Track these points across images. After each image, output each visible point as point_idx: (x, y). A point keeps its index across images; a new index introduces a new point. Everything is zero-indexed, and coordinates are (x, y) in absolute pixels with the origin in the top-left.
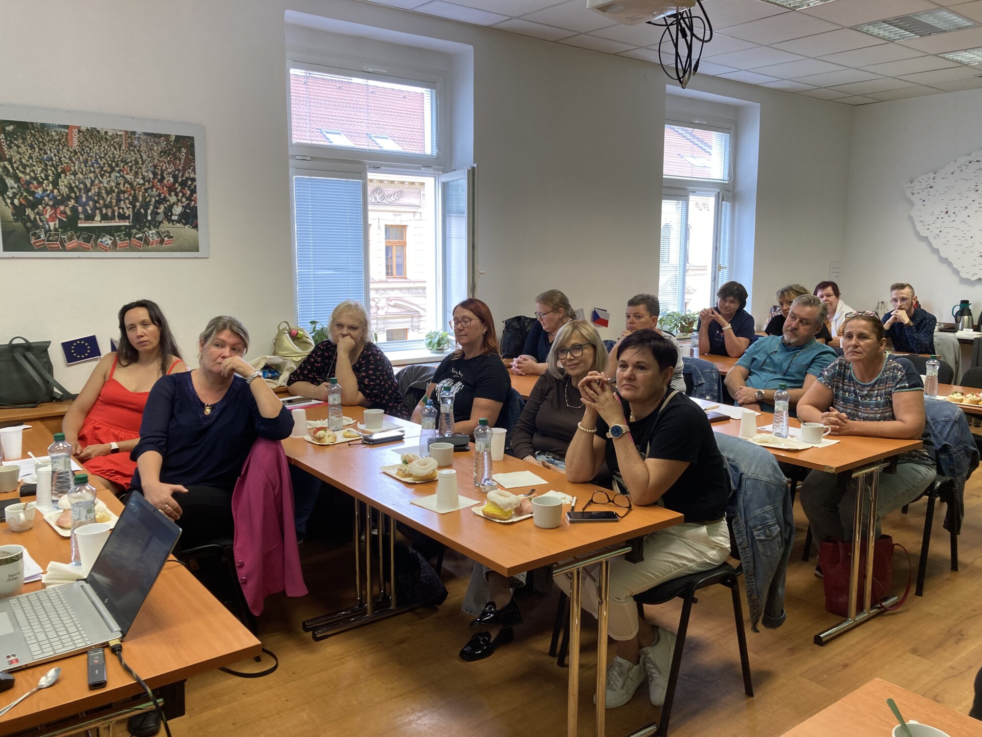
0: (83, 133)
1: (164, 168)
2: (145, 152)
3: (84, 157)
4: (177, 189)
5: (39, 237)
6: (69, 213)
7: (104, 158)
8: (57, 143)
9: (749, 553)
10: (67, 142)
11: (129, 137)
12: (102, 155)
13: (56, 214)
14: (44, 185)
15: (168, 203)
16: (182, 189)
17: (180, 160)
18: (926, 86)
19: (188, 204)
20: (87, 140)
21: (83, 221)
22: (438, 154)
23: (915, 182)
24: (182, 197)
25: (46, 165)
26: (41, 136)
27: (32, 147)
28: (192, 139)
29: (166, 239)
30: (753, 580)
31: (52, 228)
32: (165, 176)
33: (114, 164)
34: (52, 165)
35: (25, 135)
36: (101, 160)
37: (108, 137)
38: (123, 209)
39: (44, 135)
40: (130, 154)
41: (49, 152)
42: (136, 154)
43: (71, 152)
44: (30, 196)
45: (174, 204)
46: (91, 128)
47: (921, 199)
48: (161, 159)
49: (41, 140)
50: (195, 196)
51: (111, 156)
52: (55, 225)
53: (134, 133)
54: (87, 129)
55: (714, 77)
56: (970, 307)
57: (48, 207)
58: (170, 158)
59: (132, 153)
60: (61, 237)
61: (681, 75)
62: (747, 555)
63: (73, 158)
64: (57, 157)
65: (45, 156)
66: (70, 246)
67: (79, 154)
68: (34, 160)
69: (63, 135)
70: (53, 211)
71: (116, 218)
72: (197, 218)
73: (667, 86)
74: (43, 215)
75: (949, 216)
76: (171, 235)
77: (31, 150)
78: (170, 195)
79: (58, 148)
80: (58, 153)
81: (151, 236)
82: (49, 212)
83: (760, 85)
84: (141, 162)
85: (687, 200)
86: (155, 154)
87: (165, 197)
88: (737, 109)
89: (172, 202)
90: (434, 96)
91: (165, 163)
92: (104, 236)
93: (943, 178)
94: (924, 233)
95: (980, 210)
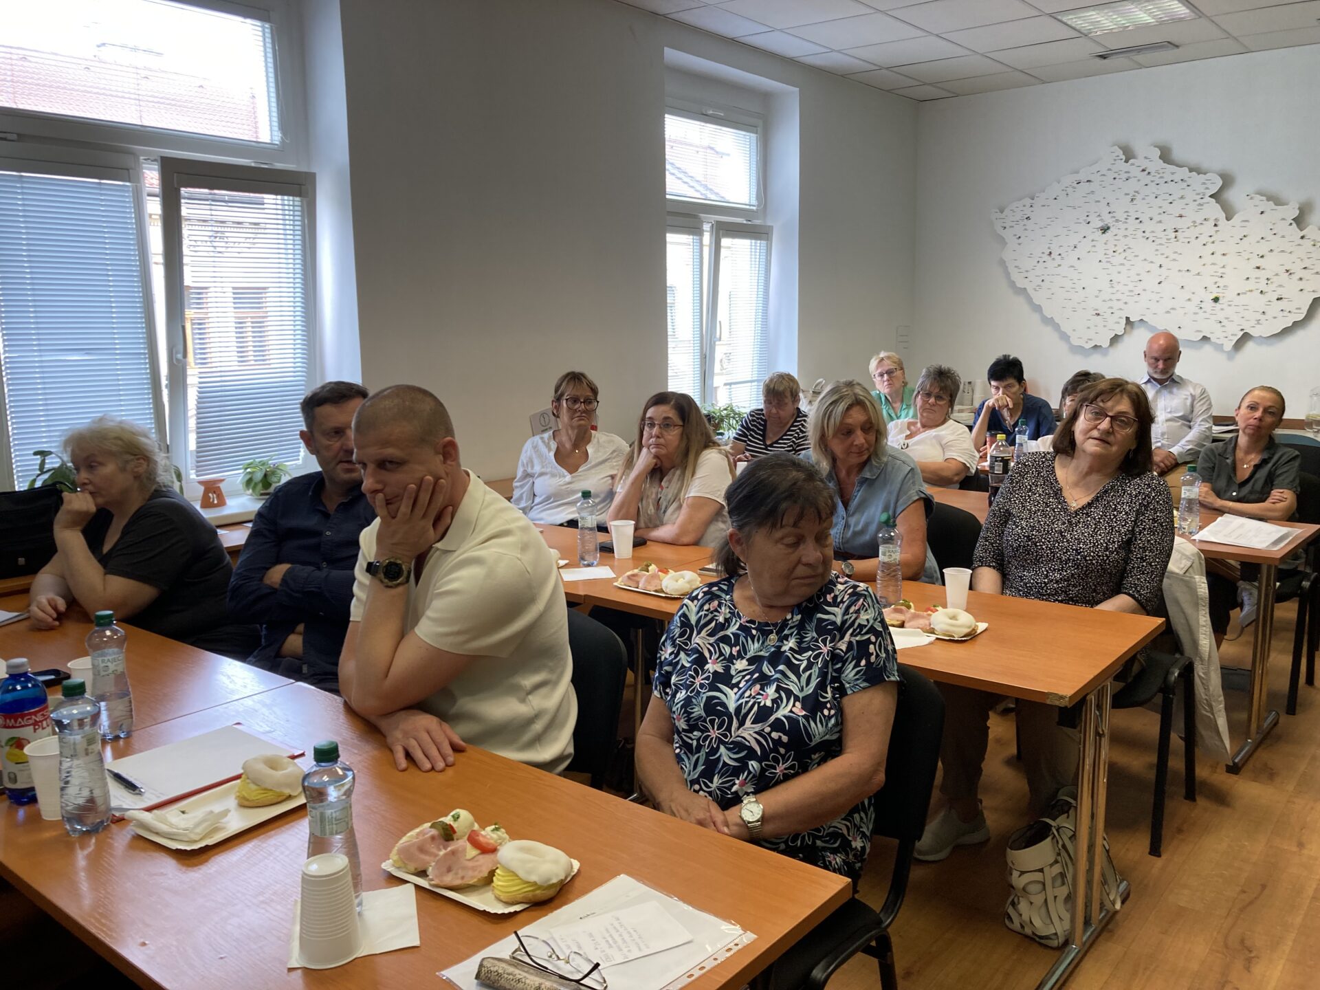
18: (1021, 71)
22: (283, 141)
23: (1007, 211)
47: (1015, 235)
55: (732, 41)
75: (1054, 259)
83: (798, 59)
85: (699, 234)
88: (766, 95)
93: (1044, 206)
94: (1021, 283)
95: (1094, 249)
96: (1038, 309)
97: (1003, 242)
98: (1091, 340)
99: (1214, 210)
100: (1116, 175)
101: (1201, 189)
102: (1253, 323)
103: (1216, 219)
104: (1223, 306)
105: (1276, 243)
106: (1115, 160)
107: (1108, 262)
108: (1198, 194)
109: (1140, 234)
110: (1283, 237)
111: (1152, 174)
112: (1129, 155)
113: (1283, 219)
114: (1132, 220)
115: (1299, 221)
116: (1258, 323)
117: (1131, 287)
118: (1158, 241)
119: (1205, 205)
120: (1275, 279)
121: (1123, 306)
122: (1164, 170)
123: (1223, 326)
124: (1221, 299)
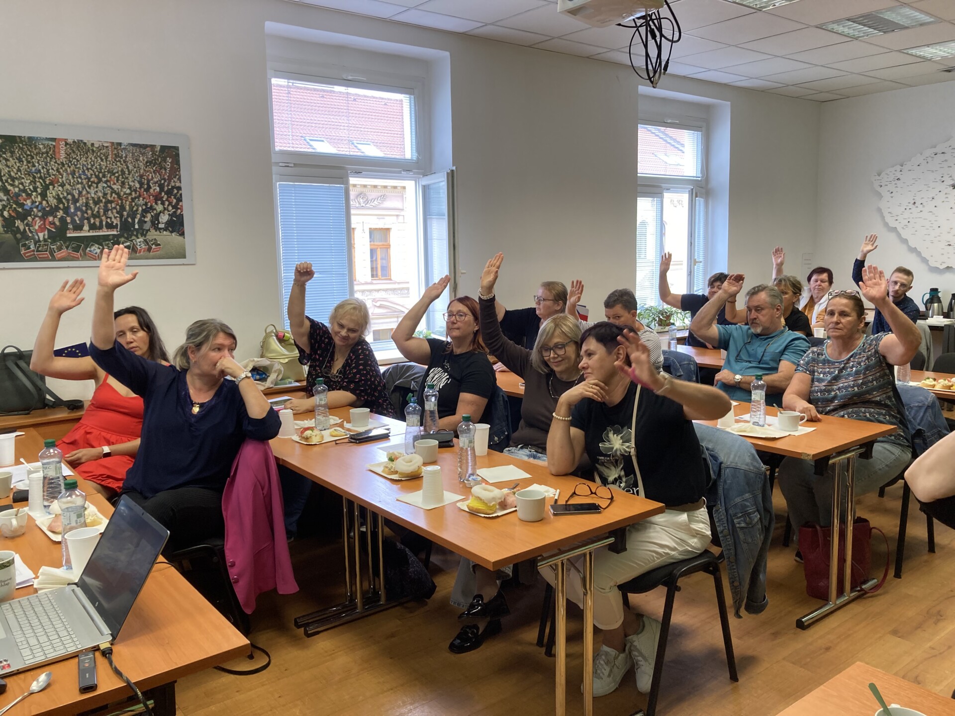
0: (70, 145)
1: (150, 177)
2: (132, 163)
3: (72, 168)
4: (163, 197)
5: (29, 248)
6: (58, 223)
7: (91, 169)
8: (44, 155)
9: (730, 541)
10: (54, 155)
11: (115, 148)
12: (89, 166)
13: (45, 225)
14: (33, 197)
15: (155, 212)
16: (168, 197)
17: (165, 169)
18: (891, 81)
19: (175, 212)
20: (74, 152)
21: (72, 231)
22: (418, 158)
23: (883, 174)
24: (168, 205)
25: (34, 177)
26: (29, 150)
27: (20, 161)
28: (177, 148)
29: (154, 247)
30: (735, 567)
31: (41, 239)
32: (152, 185)
33: (101, 175)
34: (41, 178)
35: (14, 148)
36: (88, 171)
37: (95, 149)
38: (111, 218)
39: (32, 148)
40: (116, 165)
41: (37, 165)
42: (122, 165)
43: (58, 164)
44: (19, 208)
45: (160, 212)
46: (78, 140)
47: (889, 191)
48: (147, 169)
49: (28, 153)
50: (180, 204)
51: (98, 167)
52: (44, 235)
53: (120, 144)
54: (74, 142)
55: (685, 77)
56: (940, 295)
57: (37, 218)
58: (156, 168)
59: (118, 163)
60: (50, 247)
61: (651, 75)
62: (728, 543)
63: (61, 170)
64: (45, 170)
65: (34, 169)
66: (59, 256)
67: (66, 166)
68: (23, 173)
69: (50, 148)
70: (42, 222)
71: (104, 227)
72: (183, 226)
73: (640, 87)
74: (32, 226)
75: (917, 207)
76: (159, 242)
77: (20, 162)
78: (156, 204)
79: (45, 160)
80: (46, 165)
81: (139, 244)
82: (38, 223)
83: (731, 84)
84: (127, 173)
85: (662, 197)
86: (141, 164)
87: (151, 206)
88: (707, 108)
89: (159, 210)
90: (413, 102)
91: (151, 173)
92: (92, 245)
93: (910, 170)
94: (892, 224)
95: (947, 200)
96: (905, 241)
97: (880, 196)
98: (944, 263)
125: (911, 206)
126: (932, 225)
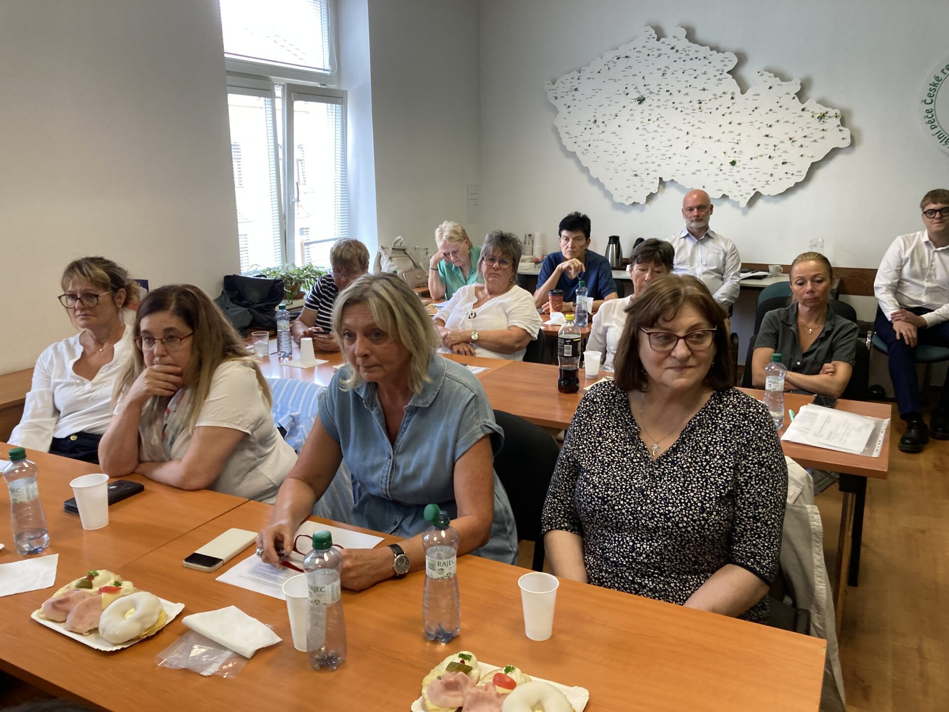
23: (558, 83)
47: (565, 105)
75: (598, 126)
93: (588, 78)
94: (571, 148)
95: (632, 118)
96: (585, 170)
97: (555, 111)
98: (630, 197)
99: (731, 84)
100: (650, 52)
101: (720, 66)
102: (764, 183)
103: (733, 93)
104: (738, 169)
105: (781, 114)
106: (649, 38)
107: (643, 129)
108: (718, 70)
109: (670, 104)
110: (787, 109)
111: (680, 52)
112: (660, 34)
113: (788, 93)
114: (663, 92)
115: (801, 95)
116: (767, 184)
117: (663, 151)
118: (685, 111)
119: (724, 80)
120: (780, 146)
121: (657, 168)
122: (689, 49)
123: (739, 186)
124: (737, 162)
125: (592, 125)
126: (616, 150)
